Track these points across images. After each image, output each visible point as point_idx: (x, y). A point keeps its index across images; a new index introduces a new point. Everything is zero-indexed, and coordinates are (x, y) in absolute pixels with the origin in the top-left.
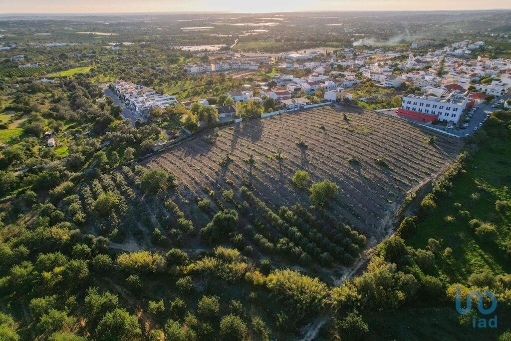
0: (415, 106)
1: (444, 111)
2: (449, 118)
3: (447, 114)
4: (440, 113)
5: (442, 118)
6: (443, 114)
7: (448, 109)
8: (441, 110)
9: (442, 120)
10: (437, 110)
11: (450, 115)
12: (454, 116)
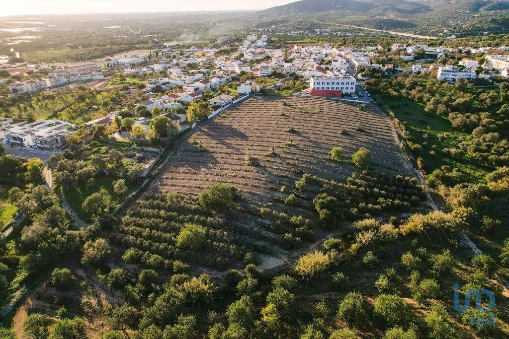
0: (323, 86)
1: (345, 86)
2: (349, 91)
3: (347, 88)
4: (342, 88)
5: (344, 91)
6: (345, 88)
7: (348, 83)
8: (342, 86)
9: (344, 93)
10: (340, 86)
11: (349, 88)
12: (352, 88)
